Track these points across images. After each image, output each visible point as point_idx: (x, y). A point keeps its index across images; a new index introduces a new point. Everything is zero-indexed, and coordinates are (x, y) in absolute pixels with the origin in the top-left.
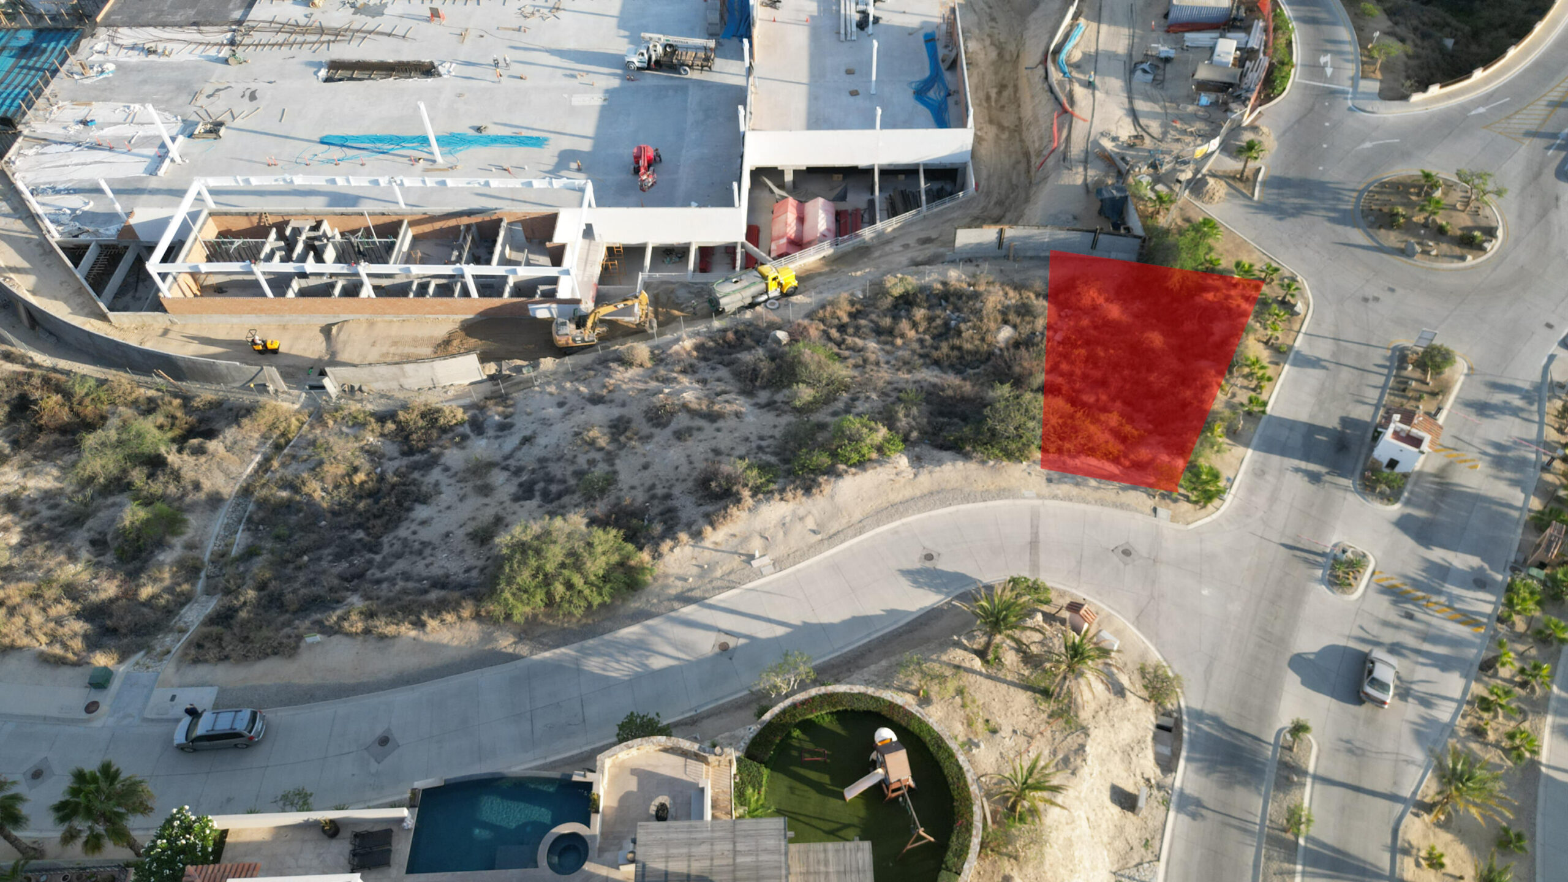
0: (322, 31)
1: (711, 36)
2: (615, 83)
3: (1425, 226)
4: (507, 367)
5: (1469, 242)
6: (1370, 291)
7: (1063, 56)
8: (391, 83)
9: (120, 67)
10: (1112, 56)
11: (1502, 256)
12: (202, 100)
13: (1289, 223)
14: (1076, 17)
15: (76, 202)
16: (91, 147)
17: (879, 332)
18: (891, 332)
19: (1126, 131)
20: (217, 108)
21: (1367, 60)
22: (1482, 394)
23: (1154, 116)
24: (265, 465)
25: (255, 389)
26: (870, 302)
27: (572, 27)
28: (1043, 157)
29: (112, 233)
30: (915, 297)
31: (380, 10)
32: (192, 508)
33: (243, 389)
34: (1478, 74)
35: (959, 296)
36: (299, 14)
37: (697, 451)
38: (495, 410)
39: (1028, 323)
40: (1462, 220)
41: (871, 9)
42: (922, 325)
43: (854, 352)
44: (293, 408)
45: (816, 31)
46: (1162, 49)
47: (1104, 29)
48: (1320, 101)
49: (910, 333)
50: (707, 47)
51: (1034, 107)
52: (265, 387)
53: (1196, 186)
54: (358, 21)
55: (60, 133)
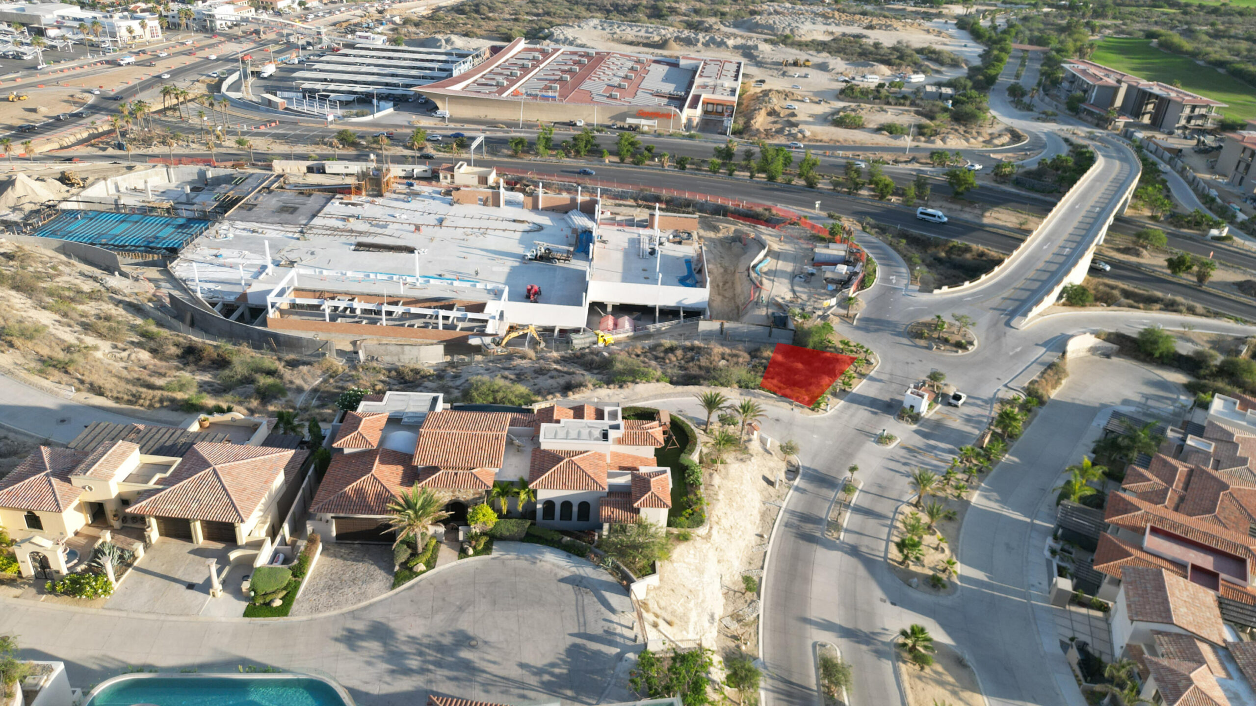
0: (352, 231)
1: (570, 245)
2: (517, 264)
3: (939, 338)
4: (457, 358)
5: (959, 345)
6: (909, 360)
7: (758, 268)
8: (391, 254)
9: (236, 236)
10: (786, 272)
11: (976, 353)
12: (283, 252)
13: (870, 335)
14: (766, 256)
15: (212, 286)
16: (219, 265)
17: (656, 358)
18: (663, 358)
19: (789, 296)
20: (292, 256)
21: (913, 278)
23: (804, 293)
24: (325, 381)
25: (318, 356)
26: (653, 348)
27: (493, 241)
28: (745, 305)
29: (232, 298)
30: (676, 348)
31: (385, 227)
32: (289, 389)
33: (311, 355)
34: (967, 284)
35: (699, 348)
36: (340, 224)
37: (562, 381)
38: (451, 372)
39: (735, 359)
40: (957, 338)
41: (657, 248)
42: (680, 357)
43: (644, 362)
44: (340, 364)
45: (627, 254)
46: (810, 269)
47: (780, 262)
48: (888, 291)
49: (674, 359)
50: (568, 251)
51: (742, 287)
52: (324, 354)
53: (824, 317)
54: (373, 229)
55: (201, 259)
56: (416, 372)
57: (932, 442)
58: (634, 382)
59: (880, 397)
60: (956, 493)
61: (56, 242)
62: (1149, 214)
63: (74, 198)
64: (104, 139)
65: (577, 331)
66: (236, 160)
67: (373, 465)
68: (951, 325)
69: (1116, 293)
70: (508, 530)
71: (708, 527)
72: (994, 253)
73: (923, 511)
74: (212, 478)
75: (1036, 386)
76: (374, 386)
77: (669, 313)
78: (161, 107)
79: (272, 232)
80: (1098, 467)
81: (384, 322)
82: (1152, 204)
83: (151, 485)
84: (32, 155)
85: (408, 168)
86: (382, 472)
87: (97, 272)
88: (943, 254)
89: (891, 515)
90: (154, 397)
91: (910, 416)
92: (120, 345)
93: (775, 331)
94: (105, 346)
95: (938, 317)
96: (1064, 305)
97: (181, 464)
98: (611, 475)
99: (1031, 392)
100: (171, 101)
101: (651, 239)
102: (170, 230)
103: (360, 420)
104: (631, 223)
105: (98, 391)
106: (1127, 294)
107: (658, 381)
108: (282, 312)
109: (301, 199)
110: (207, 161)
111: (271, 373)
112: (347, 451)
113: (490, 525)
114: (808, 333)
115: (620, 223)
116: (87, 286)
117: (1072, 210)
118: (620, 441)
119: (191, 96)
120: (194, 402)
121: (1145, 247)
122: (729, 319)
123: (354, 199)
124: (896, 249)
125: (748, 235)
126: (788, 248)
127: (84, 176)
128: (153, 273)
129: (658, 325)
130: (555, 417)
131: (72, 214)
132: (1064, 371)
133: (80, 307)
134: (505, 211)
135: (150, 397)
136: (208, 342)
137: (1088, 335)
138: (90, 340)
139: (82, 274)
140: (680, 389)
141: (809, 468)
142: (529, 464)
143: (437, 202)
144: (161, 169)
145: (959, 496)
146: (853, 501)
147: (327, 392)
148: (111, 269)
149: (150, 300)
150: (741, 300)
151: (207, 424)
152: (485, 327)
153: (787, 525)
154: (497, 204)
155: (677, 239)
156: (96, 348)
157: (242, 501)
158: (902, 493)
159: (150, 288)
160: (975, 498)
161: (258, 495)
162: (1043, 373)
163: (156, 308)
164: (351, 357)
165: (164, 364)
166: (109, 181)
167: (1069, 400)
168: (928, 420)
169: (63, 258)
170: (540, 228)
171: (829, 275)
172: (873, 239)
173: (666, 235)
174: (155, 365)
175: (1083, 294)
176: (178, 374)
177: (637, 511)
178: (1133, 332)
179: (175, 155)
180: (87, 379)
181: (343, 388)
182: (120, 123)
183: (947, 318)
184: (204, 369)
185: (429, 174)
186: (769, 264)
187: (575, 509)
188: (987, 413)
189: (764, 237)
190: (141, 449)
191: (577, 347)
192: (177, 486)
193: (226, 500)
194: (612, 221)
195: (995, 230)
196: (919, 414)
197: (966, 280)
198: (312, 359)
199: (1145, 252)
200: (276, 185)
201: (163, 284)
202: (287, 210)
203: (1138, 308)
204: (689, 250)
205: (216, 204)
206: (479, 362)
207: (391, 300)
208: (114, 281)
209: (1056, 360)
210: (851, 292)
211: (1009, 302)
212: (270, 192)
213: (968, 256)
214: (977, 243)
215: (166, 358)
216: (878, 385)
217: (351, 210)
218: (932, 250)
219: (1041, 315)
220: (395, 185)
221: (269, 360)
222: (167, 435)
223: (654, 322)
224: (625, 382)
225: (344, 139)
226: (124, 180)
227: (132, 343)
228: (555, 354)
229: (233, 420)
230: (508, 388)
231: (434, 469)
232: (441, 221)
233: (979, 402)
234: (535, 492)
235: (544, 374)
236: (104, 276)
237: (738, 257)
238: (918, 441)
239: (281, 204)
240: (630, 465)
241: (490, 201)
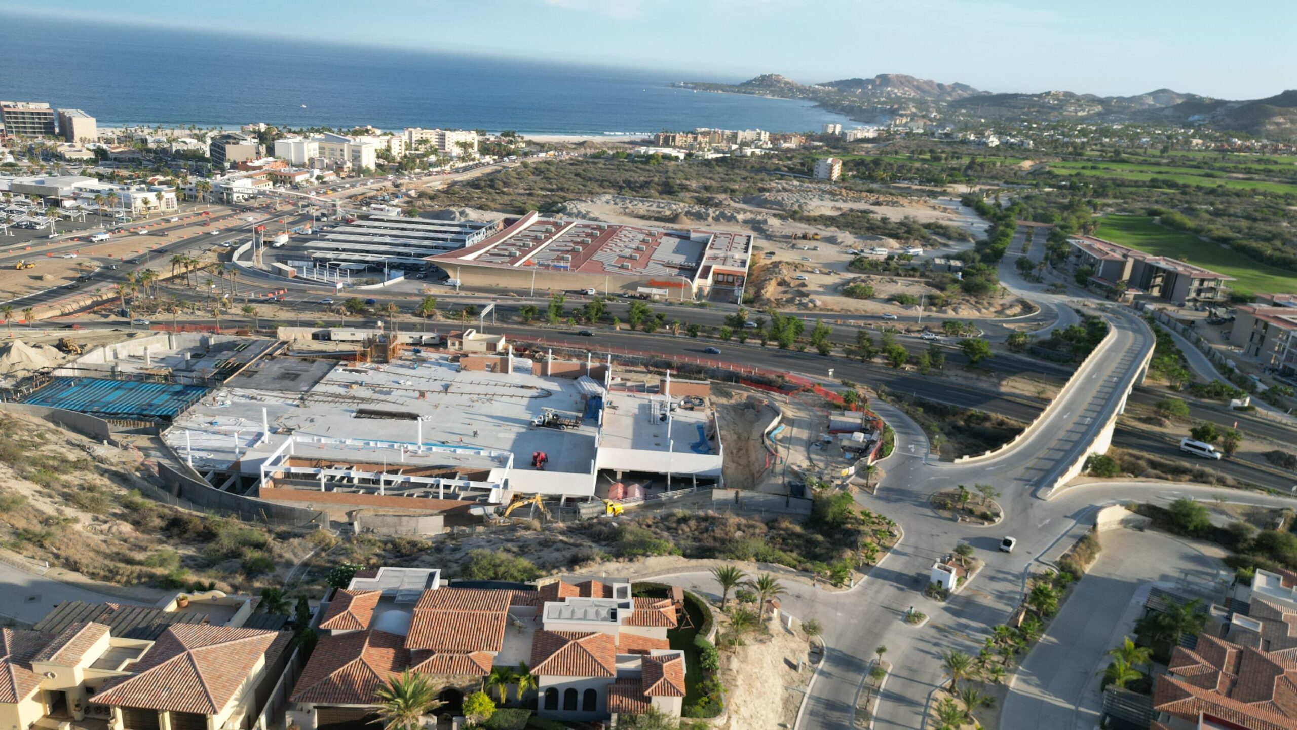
0: (354, 398)
1: (579, 411)
2: (524, 430)
3: (963, 509)
4: (456, 529)
5: (985, 517)
6: (935, 532)
7: (772, 435)
8: (393, 421)
9: (233, 403)
10: (801, 439)
11: (1003, 525)
12: (282, 420)
13: (891, 505)
14: (780, 423)
15: (204, 454)
16: (214, 433)
17: (668, 529)
18: (676, 529)
19: (805, 464)
20: (291, 424)
21: (933, 448)
22: (993, 574)
23: (821, 461)
24: (317, 555)
25: (311, 527)
26: (664, 518)
27: (500, 408)
28: (761, 473)
29: (224, 467)
30: (689, 518)
31: (388, 393)
32: (278, 563)
33: (304, 527)
34: (988, 454)
35: (714, 518)
36: (342, 391)
37: (568, 554)
38: (451, 544)
39: (751, 530)
40: (982, 509)
41: (668, 414)
42: (694, 527)
43: (655, 533)
44: (333, 536)
45: (637, 419)
46: (826, 437)
47: (795, 430)
48: (907, 461)
49: (687, 530)
50: (577, 417)
51: (756, 455)
52: (317, 526)
53: (843, 487)
54: (376, 396)
55: (196, 426)
56: (413, 544)
57: (963, 621)
58: (645, 555)
59: (906, 572)
60: (993, 678)
61: (45, 409)
62: (1168, 384)
63: (70, 365)
64: (108, 306)
65: (584, 499)
66: (240, 327)
67: (362, 648)
68: (975, 496)
69: (1142, 463)
70: (506, 721)
71: (726, 717)
72: (1013, 422)
73: (958, 697)
74: (185, 664)
75: (1069, 560)
76: (368, 559)
77: (681, 481)
78: (169, 275)
79: (272, 399)
80: (1142, 649)
81: (382, 492)
82: (1170, 374)
83: (120, 670)
84: (32, 322)
85: (416, 335)
86: (371, 655)
87: (85, 440)
88: (962, 423)
89: (924, 701)
90: (132, 573)
91: (938, 593)
92: (102, 517)
93: (793, 500)
94: (86, 518)
95: (961, 487)
96: (1090, 475)
97: (153, 648)
98: (620, 660)
99: (1063, 566)
100: (180, 270)
101: (662, 405)
102: (165, 397)
103: (351, 598)
104: (641, 389)
105: (73, 566)
106: (1154, 465)
107: (670, 553)
108: (276, 481)
109: (304, 366)
110: (211, 328)
111: (259, 546)
112: (335, 632)
113: (487, 716)
114: (827, 503)
115: (630, 389)
116: (73, 455)
117: (1089, 380)
118: (629, 621)
119: (201, 265)
120: (175, 578)
121: (1167, 417)
122: (744, 488)
123: (359, 365)
124: (913, 417)
125: (761, 402)
126: (802, 415)
127: (82, 342)
128: (144, 441)
129: (670, 493)
130: (560, 595)
131: (66, 380)
132: (1097, 545)
133: (64, 477)
134: (514, 377)
135: (128, 573)
136: (195, 513)
137: (1118, 506)
138: (70, 512)
139: (69, 442)
140: (694, 562)
141: (833, 650)
142: (531, 647)
143: (444, 368)
144: (163, 337)
145: (996, 681)
146: (883, 686)
147: (318, 566)
148: (99, 437)
149: (137, 470)
150: (756, 468)
151: (185, 603)
152: (488, 496)
153: (812, 713)
154: (505, 370)
155: (689, 405)
156: (76, 520)
157: (216, 689)
158: (935, 676)
159: (139, 456)
160: (1013, 682)
161: (234, 683)
162: (1075, 547)
163: (143, 478)
164: (345, 529)
165: (146, 537)
166: (108, 348)
167: (1105, 576)
168: (957, 596)
169: (51, 425)
170: (548, 394)
171: (845, 443)
172: (889, 407)
173: (677, 401)
174: (136, 538)
175: (1108, 464)
176: (160, 547)
177: (648, 700)
178: (1164, 503)
179: (179, 323)
180: (62, 553)
181: (335, 562)
182: (126, 290)
183: (970, 488)
184: (187, 543)
185: (437, 341)
186: (783, 431)
187: (580, 697)
188: (1019, 589)
189: (777, 404)
190: (111, 632)
191: (585, 517)
192: (148, 672)
193: (199, 688)
194: (622, 387)
195: (1013, 399)
196: (947, 590)
197: (987, 449)
198: (304, 531)
199: (1167, 422)
200: (279, 352)
201: (153, 453)
202: (289, 378)
203: (1167, 479)
204: (701, 416)
205: (216, 371)
206: (480, 534)
207: (391, 468)
208: (102, 450)
209: (1087, 533)
210: (870, 461)
211: (1032, 472)
212: (273, 359)
213: (988, 425)
214: (996, 411)
215: (148, 531)
216: (903, 559)
217: (355, 376)
218: (950, 419)
219: (1067, 485)
220: (402, 352)
221: (258, 533)
222: (142, 616)
223: (666, 490)
224: (635, 555)
225: (352, 306)
226: (123, 347)
227: (115, 515)
228: (561, 525)
229: (214, 599)
230: (510, 561)
231: (427, 653)
232: (446, 388)
233: (1010, 577)
234: (536, 679)
235: (549, 547)
236: (91, 445)
237: (752, 423)
238: (949, 620)
239: (282, 370)
240: (640, 648)
241: (498, 367)
